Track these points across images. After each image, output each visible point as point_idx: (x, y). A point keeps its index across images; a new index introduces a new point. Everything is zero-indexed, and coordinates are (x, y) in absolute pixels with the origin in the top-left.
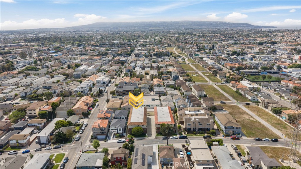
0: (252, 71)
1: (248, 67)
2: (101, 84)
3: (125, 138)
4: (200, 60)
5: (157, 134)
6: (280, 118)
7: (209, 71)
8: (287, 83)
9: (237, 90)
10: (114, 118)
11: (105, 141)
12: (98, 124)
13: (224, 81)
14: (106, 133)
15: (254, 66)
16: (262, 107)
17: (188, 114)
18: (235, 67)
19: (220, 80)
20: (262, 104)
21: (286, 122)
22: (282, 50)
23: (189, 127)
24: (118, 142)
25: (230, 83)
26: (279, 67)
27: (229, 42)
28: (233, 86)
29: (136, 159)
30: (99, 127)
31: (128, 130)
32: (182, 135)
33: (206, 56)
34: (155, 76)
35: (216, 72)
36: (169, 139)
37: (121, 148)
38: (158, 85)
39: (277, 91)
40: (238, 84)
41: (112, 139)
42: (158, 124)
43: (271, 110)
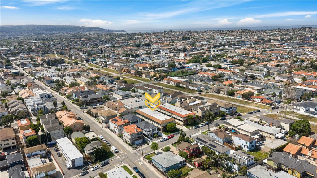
0: (164, 69)
1: (157, 66)
2: (46, 98)
3: (164, 136)
4: (106, 63)
5: (186, 127)
6: (237, 98)
7: (127, 74)
8: (203, 75)
9: (177, 85)
10: (131, 122)
11: (148, 144)
12: (135, 129)
13: (154, 79)
14: (142, 137)
15: (161, 65)
16: (214, 94)
17: (191, 106)
18: (147, 67)
19: (149, 79)
20: (213, 91)
21: (244, 99)
22: (163, 50)
23: (204, 114)
24: (162, 141)
25: (164, 80)
26: (180, 64)
27: (106, 46)
28: (167, 83)
29: (210, 145)
30: (137, 132)
31: (162, 128)
32: (203, 122)
33: (103, 60)
34: (91, 83)
35: (139, 73)
36: (199, 127)
37: (183, 142)
38: (111, 90)
39: (203, 81)
40: (173, 80)
41: (151, 141)
42: (184, 116)
43: (225, 94)
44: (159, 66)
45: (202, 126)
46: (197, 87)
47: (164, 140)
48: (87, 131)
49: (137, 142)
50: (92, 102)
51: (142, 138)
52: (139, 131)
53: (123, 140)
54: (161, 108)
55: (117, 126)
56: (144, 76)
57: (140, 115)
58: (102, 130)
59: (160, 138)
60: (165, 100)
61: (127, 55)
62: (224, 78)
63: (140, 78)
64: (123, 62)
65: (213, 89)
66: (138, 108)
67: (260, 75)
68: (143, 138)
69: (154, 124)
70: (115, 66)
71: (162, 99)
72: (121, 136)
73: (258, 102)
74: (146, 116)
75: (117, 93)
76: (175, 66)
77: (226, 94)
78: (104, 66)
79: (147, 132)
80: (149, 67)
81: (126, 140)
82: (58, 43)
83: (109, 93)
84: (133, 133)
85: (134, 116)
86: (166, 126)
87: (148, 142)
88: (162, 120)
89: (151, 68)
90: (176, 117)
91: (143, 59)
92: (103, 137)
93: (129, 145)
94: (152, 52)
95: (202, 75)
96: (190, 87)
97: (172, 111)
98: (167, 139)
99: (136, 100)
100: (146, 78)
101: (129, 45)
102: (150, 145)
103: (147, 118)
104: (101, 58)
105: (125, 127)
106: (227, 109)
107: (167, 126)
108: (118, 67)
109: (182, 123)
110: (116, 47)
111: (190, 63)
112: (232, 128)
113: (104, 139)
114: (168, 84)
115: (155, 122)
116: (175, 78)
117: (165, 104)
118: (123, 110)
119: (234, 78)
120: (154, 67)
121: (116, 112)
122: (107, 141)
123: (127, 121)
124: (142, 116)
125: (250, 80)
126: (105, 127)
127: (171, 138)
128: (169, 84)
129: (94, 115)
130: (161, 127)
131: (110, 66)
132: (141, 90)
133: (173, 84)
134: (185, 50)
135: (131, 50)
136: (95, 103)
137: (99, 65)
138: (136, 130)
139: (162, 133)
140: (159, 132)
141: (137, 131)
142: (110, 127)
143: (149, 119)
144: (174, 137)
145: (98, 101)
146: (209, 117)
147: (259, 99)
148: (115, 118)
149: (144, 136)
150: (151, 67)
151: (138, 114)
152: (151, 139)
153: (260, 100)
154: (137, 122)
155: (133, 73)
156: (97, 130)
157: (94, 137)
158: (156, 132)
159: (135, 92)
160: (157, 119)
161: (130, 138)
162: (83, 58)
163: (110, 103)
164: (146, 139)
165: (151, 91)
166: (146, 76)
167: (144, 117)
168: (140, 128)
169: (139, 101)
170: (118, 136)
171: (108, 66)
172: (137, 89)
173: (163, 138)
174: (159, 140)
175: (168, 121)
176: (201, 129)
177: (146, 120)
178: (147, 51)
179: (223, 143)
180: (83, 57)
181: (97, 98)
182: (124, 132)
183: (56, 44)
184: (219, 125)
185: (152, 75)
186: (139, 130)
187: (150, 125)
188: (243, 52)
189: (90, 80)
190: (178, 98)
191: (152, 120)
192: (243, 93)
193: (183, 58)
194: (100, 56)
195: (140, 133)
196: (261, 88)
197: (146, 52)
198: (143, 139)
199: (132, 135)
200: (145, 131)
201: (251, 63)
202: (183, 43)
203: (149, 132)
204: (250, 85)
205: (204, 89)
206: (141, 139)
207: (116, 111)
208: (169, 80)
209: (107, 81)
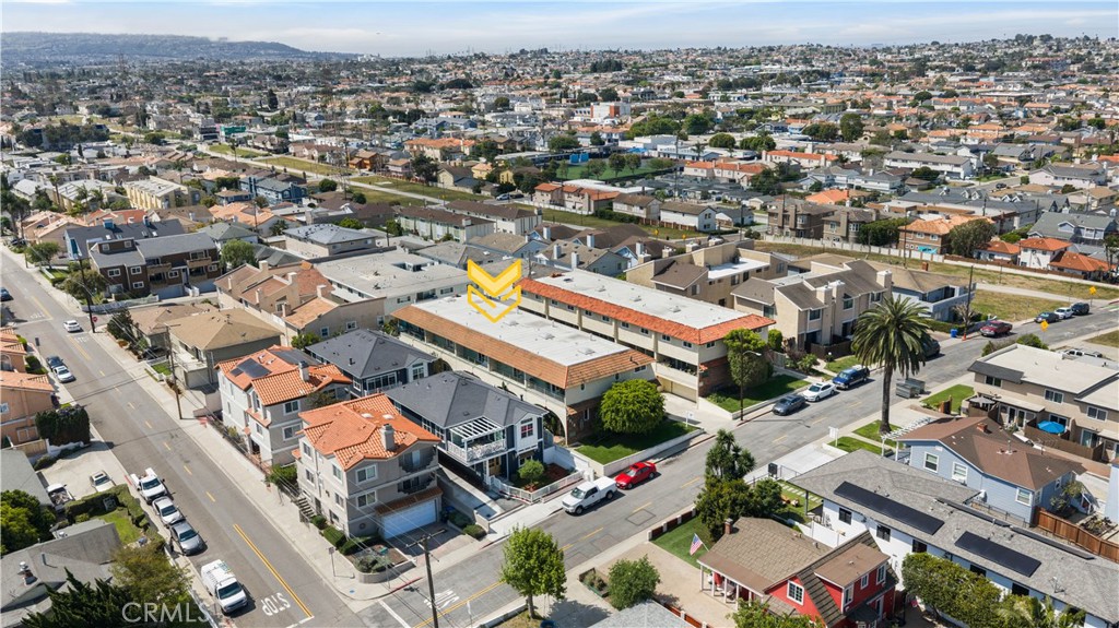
0: (533, 157)
1: (501, 147)
3: (591, 471)
4: (281, 139)
5: (718, 402)
6: (916, 255)
7: (372, 174)
8: (710, 171)
9: (602, 209)
10: (363, 382)
11: (480, 536)
12: (383, 431)
13: (491, 191)
14: (434, 484)
15: (521, 143)
16: (788, 241)
17: (720, 280)
18: (458, 151)
19: (469, 191)
20: (782, 228)
21: (957, 259)
22: (523, 99)
23: (813, 326)
24: (580, 511)
25: (538, 194)
26: (597, 140)
27: (295, 90)
28: (552, 202)
29: (968, 541)
30: (395, 448)
31: (569, 417)
32: (818, 374)
33: (274, 129)
34: (190, 198)
35: (424, 166)
36: (801, 404)
37: (743, 522)
38: (278, 227)
39: (714, 197)
40: (579, 192)
41: (497, 508)
42: (707, 338)
43: (846, 239)
44: (510, 145)
45: (819, 399)
46: (702, 215)
47: (592, 500)
48: (71, 445)
49: (394, 524)
50: (158, 278)
51: (432, 492)
52: (410, 439)
53: (297, 509)
54: (551, 294)
55: (260, 410)
56: (446, 180)
57: (419, 333)
58: (174, 434)
59: (559, 483)
60: (561, 256)
61: (378, 114)
62: (806, 184)
63: (430, 190)
64: (357, 132)
65: (786, 217)
66: (414, 298)
67: (956, 170)
68: (445, 488)
69: (517, 388)
70: (319, 148)
71: (545, 254)
72: (285, 480)
73: (1037, 266)
74: (460, 340)
75: (302, 235)
76: (577, 145)
77: (852, 236)
78: (277, 152)
79: (471, 444)
80: (467, 152)
81: (318, 503)
82: (109, 85)
83: (270, 240)
84: (366, 460)
85: (381, 342)
86: (598, 400)
87: (480, 520)
88: (567, 361)
89: (477, 153)
90: (647, 343)
91: (441, 126)
92: (160, 489)
93: (340, 543)
94: (479, 105)
95: (704, 175)
96: (667, 217)
97: (621, 309)
98: (611, 496)
99: (400, 261)
100: (456, 189)
101: (386, 89)
102: (490, 538)
103: (466, 354)
104: (265, 123)
105: (310, 417)
106: (924, 298)
107: (605, 405)
108: (331, 150)
109: (692, 382)
110: (334, 94)
111: (639, 135)
112: (1038, 408)
113: (164, 504)
114: (557, 208)
115: (517, 375)
116: (590, 184)
117: (567, 275)
118: (322, 306)
119: (850, 182)
120: (488, 149)
121: (277, 322)
122: (182, 520)
123: (330, 373)
124: (435, 339)
125: (919, 190)
126: (198, 417)
127: (634, 484)
128: (562, 209)
129: (149, 340)
130: (562, 411)
131: (299, 148)
132: (431, 222)
133: (578, 206)
134: (610, 96)
135: (396, 101)
136: (179, 281)
137: (255, 147)
138: (389, 437)
139: (573, 451)
140: (548, 444)
141: (398, 439)
142: (225, 413)
143: (478, 358)
144: (657, 475)
145: (198, 272)
146: (900, 338)
147: (1039, 255)
148: (254, 357)
149: (452, 476)
150: (478, 148)
151: (410, 329)
152: (497, 496)
153: (1045, 260)
154: (403, 376)
155: (400, 170)
156: (140, 438)
157: (103, 488)
158: (531, 442)
159: (400, 235)
160: (534, 357)
161: (344, 494)
162: (193, 124)
163: (249, 274)
164: (462, 498)
165: (482, 226)
166: (456, 182)
167: (447, 344)
168: (416, 418)
169: (418, 268)
170: (268, 479)
171: (291, 149)
172: (411, 222)
173: (585, 487)
174: (556, 503)
175: (608, 370)
176: (820, 414)
177: (459, 365)
178: (457, 102)
179: (1028, 520)
180: (191, 120)
181: (186, 256)
182: (307, 450)
183: (100, 87)
184: (922, 392)
185: (484, 176)
186: (410, 434)
187: (491, 397)
188: (843, 102)
189: (184, 188)
190: (633, 248)
191: (498, 367)
192: (944, 230)
193: (608, 121)
194: (262, 117)
195: (416, 456)
196: (1006, 212)
197: (452, 105)
198: (438, 498)
199: (356, 474)
200: (459, 443)
201: (892, 133)
202: (597, 78)
203: (484, 447)
204: (945, 201)
205: (728, 223)
206: (423, 497)
207: (280, 316)
208: (562, 190)
209: (273, 196)
